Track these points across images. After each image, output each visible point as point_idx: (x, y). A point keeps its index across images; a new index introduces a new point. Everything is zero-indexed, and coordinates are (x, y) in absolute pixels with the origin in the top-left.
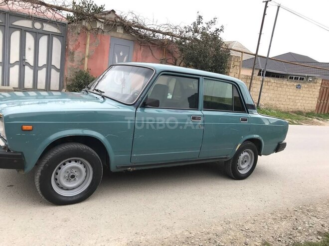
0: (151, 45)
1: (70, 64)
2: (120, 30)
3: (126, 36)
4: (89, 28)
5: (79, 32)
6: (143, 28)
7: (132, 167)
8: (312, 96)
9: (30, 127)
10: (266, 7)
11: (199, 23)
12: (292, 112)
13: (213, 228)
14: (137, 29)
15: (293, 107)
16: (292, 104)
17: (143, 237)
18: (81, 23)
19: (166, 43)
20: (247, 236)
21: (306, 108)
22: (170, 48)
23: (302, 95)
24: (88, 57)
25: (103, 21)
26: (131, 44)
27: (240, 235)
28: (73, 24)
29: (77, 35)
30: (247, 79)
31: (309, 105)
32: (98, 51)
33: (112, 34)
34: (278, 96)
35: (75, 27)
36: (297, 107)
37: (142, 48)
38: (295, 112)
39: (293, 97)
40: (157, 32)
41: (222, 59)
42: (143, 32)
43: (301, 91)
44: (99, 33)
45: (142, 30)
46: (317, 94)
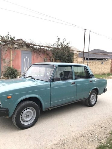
0: (39, 52)
1: (4, 64)
2: (25, 47)
3: (28, 49)
4: (11, 48)
5: (7, 50)
6: (35, 45)
7: (50, 108)
8: (108, 66)
9: (10, 97)
10: (85, 32)
11: (59, 41)
12: (101, 74)
13: (90, 128)
14: (32, 46)
15: (101, 72)
16: (101, 71)
17: (64, 137)
18: (7, 46)
19: (46, 51)
20: (104, 130)
21: (107, 72)
22: (48, 53)
23: (104, 67)
24: (12, 60)
25: (17, 44)
26: (31, 53)
27: (101, 130)
28: (4, 47)
29: (6, 51)
30: (81, 62)
31: (107, 70)
32: (16, 57)
33: (22, 49)
34: (95, 68)
35: (5, 48)
36: (103, 72)
37: (36, 54)
38: (102, 74)
39: (101, 68)
40: (41, 46)
41: (71, 55)
42: (35, 47)
43: (104, 65)
44: (16, 49)
45: (34, 46)
46: (110, 65)
